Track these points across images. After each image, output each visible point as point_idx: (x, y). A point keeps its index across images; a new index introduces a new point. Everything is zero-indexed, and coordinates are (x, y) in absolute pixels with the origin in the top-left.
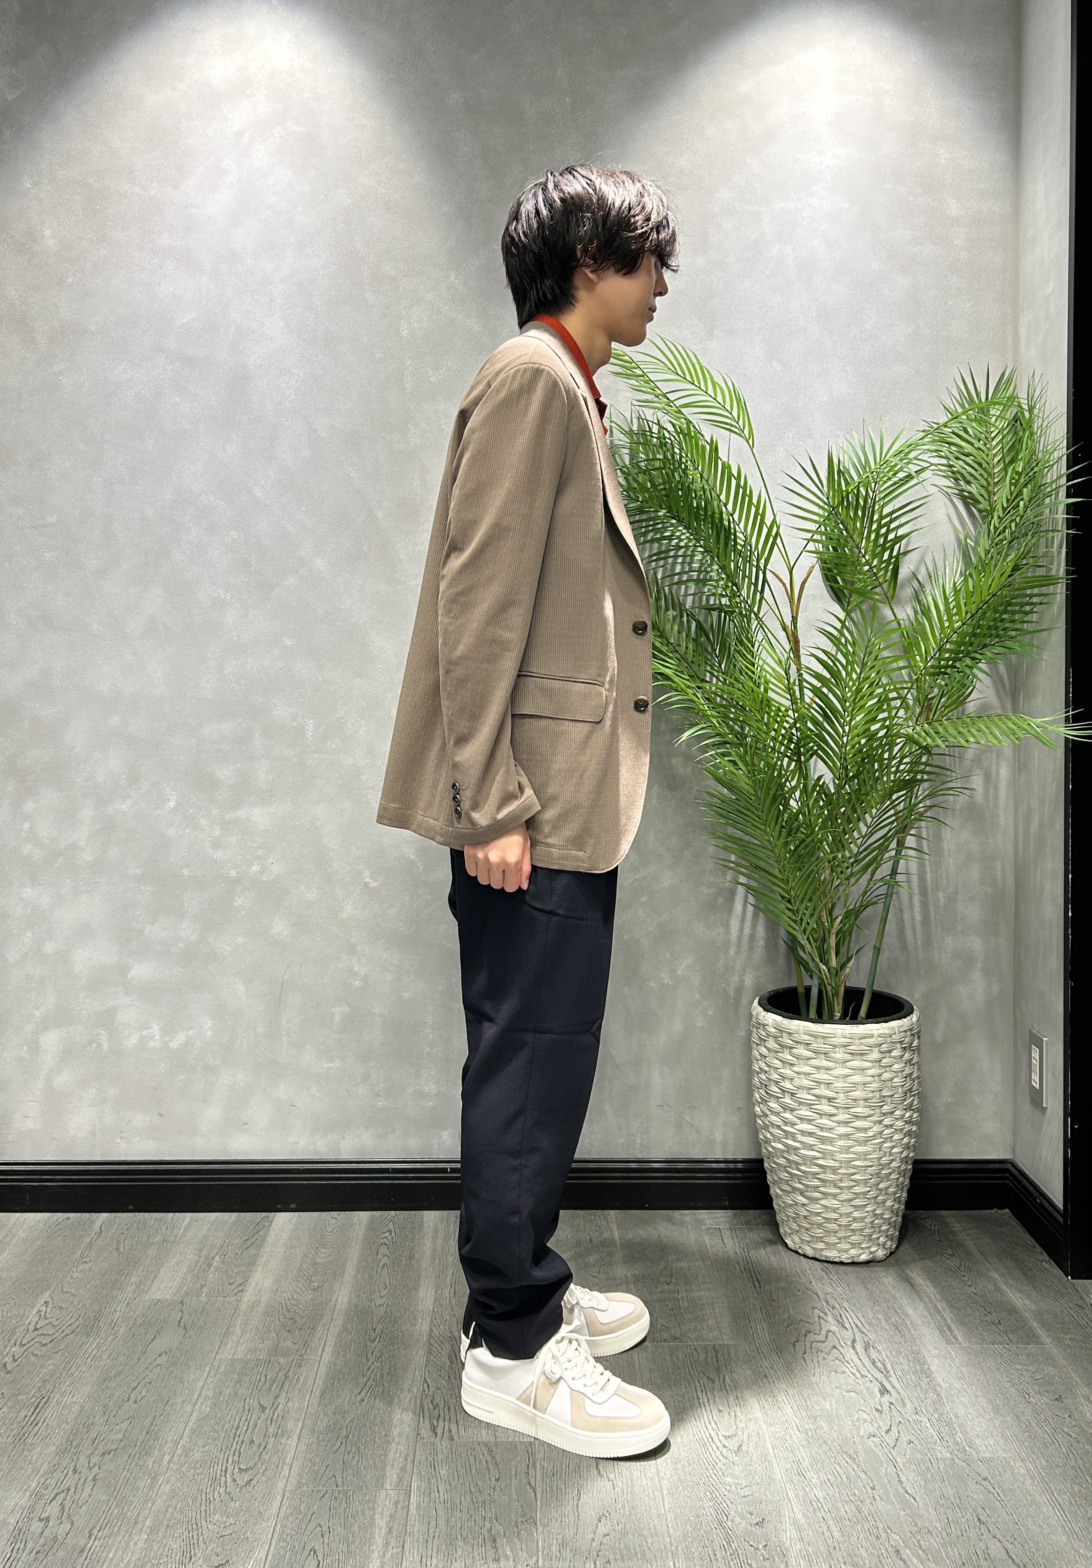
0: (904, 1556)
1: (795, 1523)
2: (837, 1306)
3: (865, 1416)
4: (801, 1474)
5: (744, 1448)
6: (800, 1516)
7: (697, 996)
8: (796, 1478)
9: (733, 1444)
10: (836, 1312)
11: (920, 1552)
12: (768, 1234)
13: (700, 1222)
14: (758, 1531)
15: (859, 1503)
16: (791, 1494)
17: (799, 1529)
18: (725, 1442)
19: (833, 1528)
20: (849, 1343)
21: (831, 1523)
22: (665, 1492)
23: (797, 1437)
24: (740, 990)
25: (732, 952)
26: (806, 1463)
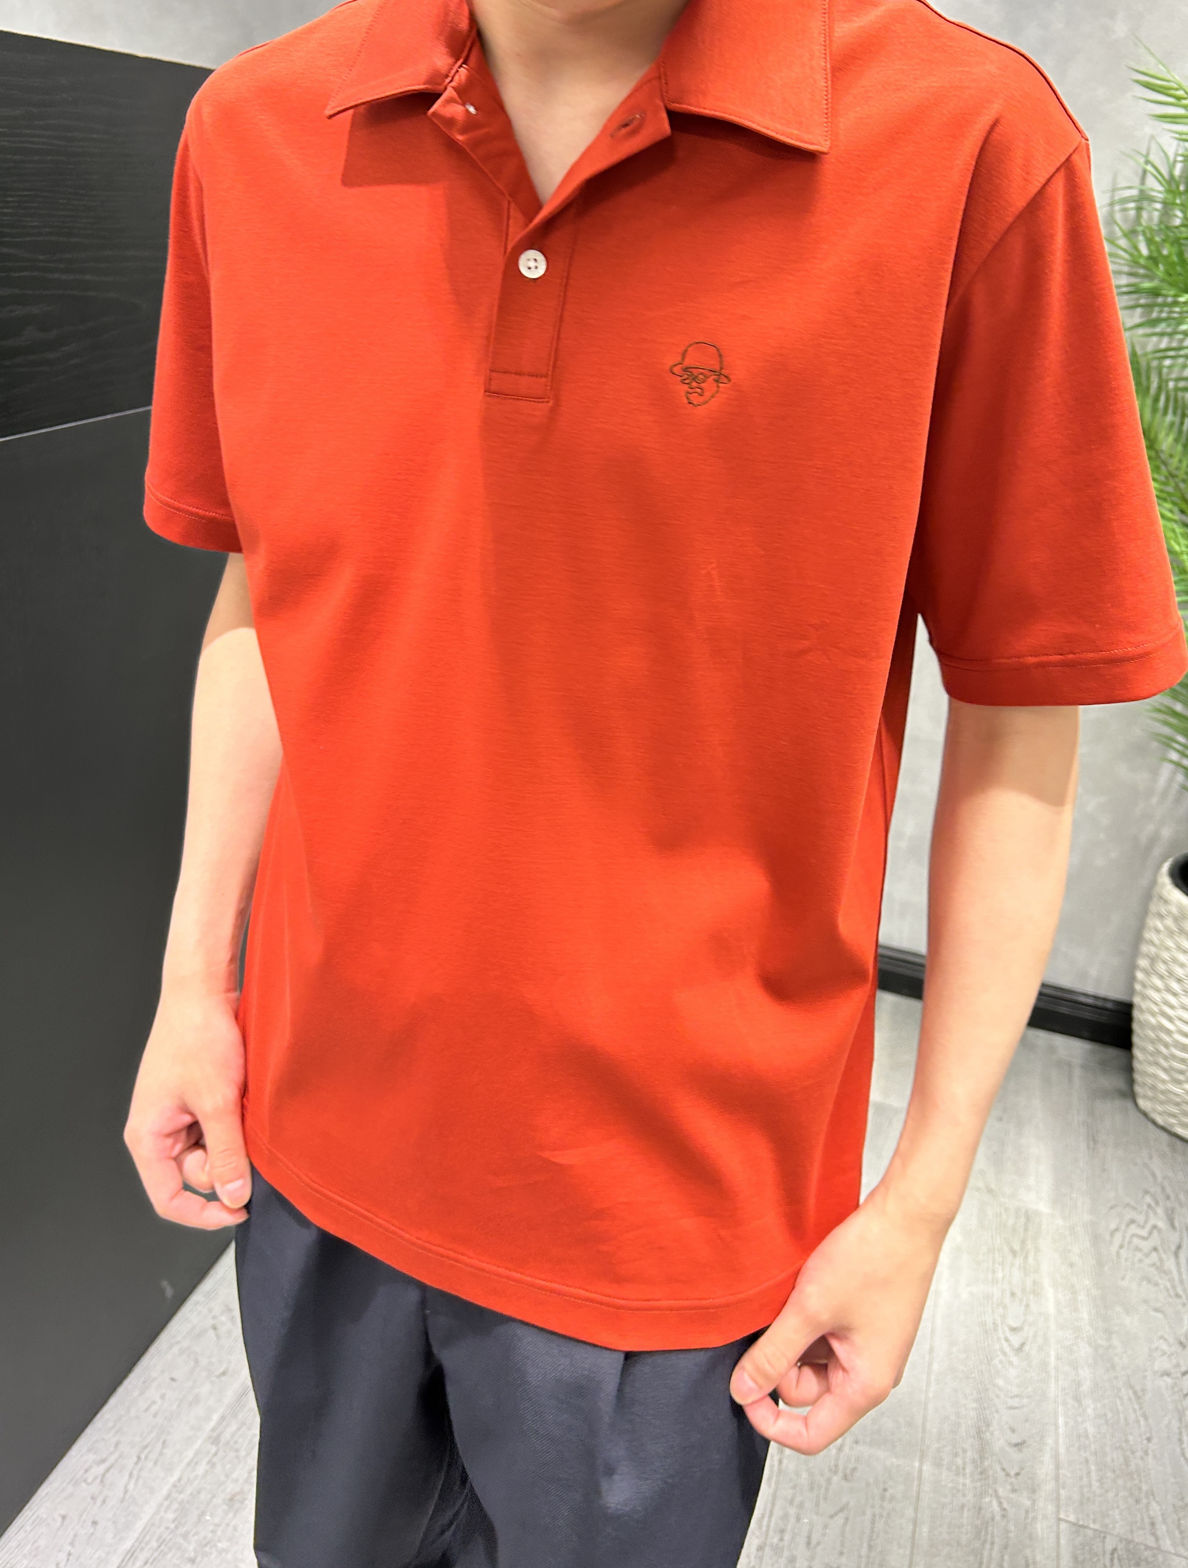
0: (1159, 1533)
1: (1056, 1456)
2: (1172, 1196)
3: (1165, 1347)
4: (1077, 1399)
5: (1026, 1348)
6: (1062, 1450)
7: (1102, 836)
8: (1070, 1401)
9: (1016, 1340)
10: (1169, 1204)
11: (1177, 1533)
12: (1118, 1082)
13: (1051, 1049)
14: (1015, 1455)
15: (1128, 1453)
16: (1061, 1421)
17: (1057, 1466)
18: (1008, 1334)
19: (1094, 1475)
20: (1173, 1248)
21: (1093, 1468)
22: (933, 1378)
23: (1084, 1350)
24: (1154, 839)
25: (1154, 800)
26: (1086, 1387)
